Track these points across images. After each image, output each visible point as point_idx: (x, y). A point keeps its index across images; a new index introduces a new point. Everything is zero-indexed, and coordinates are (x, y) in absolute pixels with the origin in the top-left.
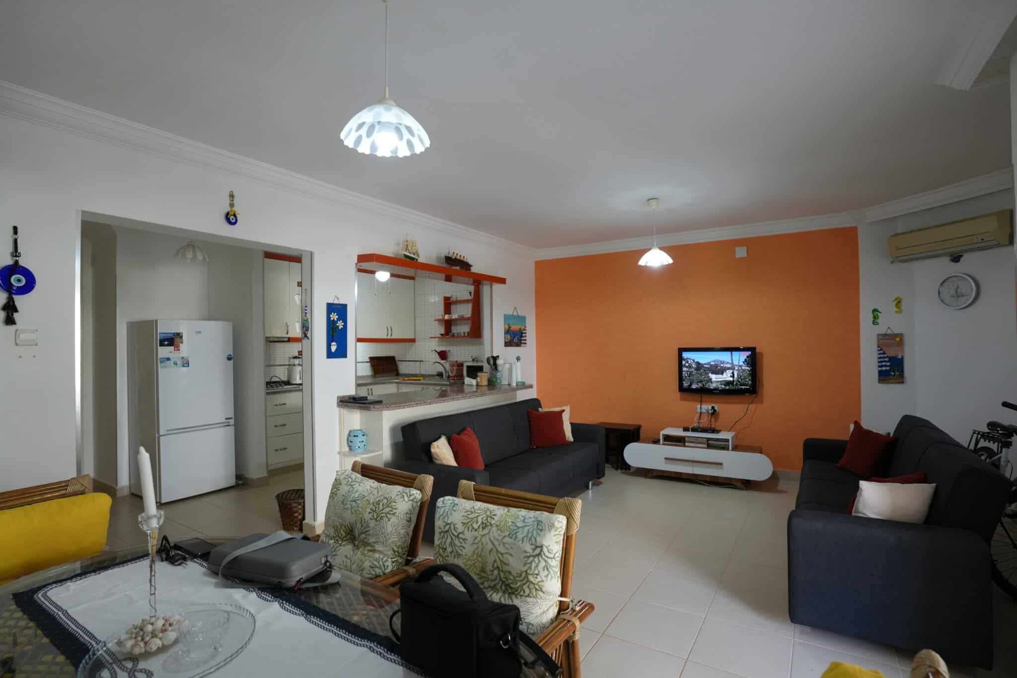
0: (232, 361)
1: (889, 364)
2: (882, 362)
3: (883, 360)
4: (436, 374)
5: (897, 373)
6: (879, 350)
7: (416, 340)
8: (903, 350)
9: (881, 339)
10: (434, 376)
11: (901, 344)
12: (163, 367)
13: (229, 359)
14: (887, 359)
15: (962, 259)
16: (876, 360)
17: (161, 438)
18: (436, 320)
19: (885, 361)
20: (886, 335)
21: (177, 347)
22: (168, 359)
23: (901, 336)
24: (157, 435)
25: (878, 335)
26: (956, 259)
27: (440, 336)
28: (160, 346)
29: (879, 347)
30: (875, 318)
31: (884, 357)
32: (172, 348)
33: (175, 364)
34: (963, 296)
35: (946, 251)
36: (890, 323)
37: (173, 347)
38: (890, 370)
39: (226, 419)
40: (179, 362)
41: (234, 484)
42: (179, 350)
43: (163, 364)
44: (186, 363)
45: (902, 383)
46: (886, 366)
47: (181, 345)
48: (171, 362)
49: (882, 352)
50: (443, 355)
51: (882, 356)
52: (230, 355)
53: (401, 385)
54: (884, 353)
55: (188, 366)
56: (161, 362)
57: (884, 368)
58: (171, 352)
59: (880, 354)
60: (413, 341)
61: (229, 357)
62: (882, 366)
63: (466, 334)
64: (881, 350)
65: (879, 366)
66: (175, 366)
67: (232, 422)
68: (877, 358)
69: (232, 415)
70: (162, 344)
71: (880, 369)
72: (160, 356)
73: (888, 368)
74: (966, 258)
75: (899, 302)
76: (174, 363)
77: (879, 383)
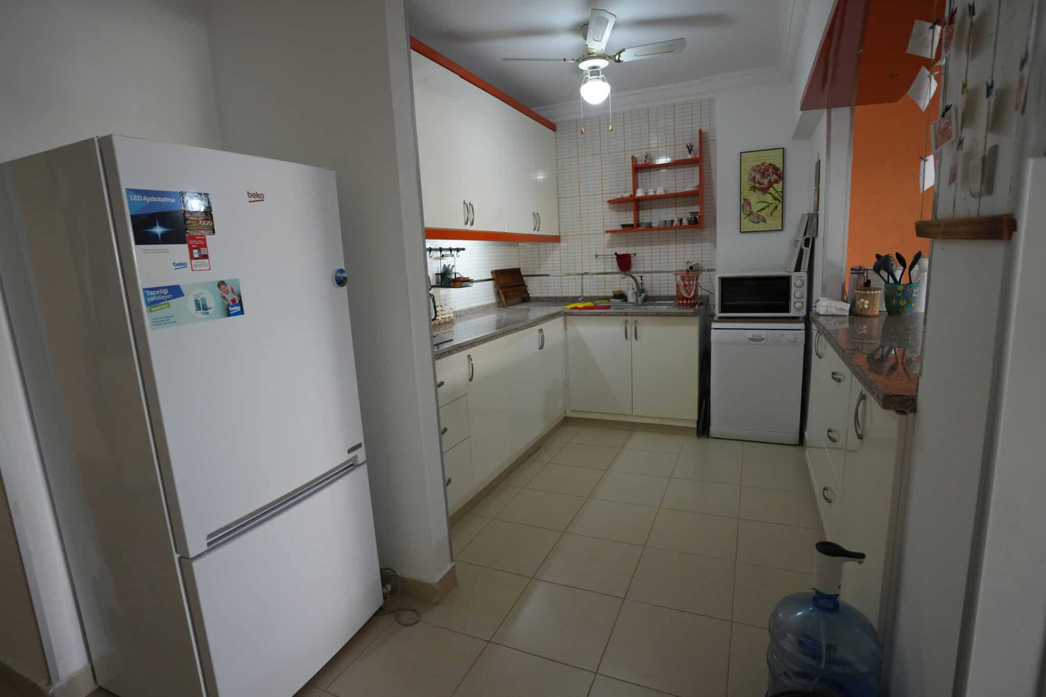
0: (345, 288)
4: (611, 294)
7: (561, 238)
10: (607, 298)
12: (157, 323)
13: (341, 282)
17: (195, 565)
18: (608, 202)
21: (199, 248)
22: (175, 292)
24: (176, 556)
27: (621, 228)
28: (137, 243)
32: (180, 251)
33: (201, 306)
37: (184, 248)
39: (350, 451)
40: (213, 302)
41: (380, 602)
42: (206, 257)
43: (160, 312)
44: (233, 301)
47: (209, 238)
48: (187, 303)
50: (624, 263)
52: (341, 271)
53: (568, 317)
55: (242, 312)
56: (150, 304)
58: (182, 265)
60: (556, 239)
61: (339, 275)
63: (685, 222)
66: (200, 314)
67: (361, 454)
69: (360, 439)
70: (144, 238)
72: (143, 282)
76: (198, 307)
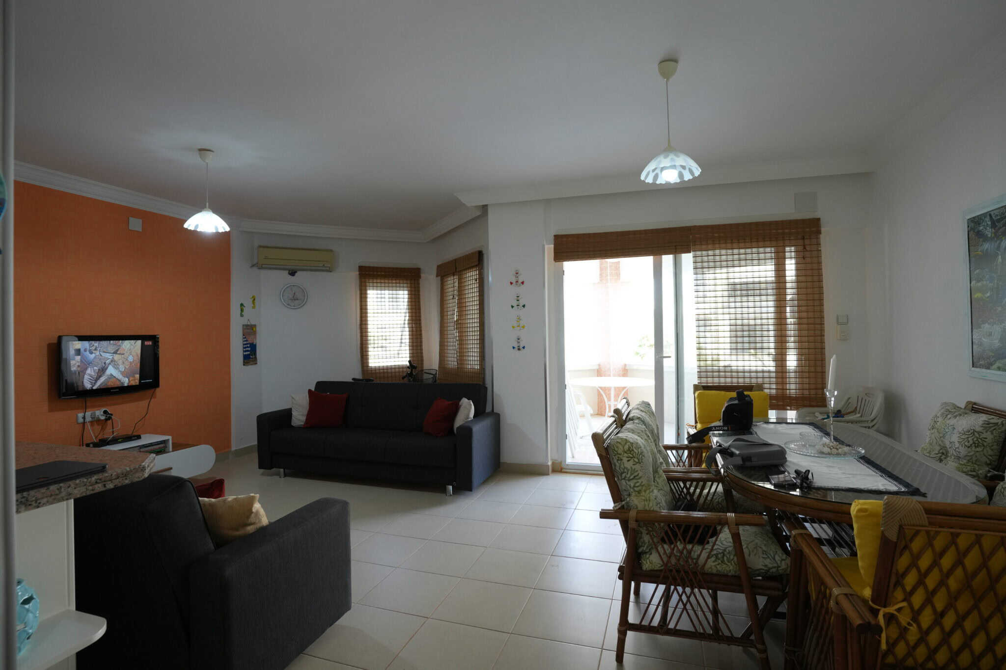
1: (249, 349)
2: (245, 348)
3: (246, 346)
5: (254, 357)
6: (244, 338)
8: (255, 338)
9: (245, 329)
11: (255, 333)
14: (248, 345)
15: (296, 274)
16: (241, 347)
19: (248, 347)
20: (247, 326)
23: (255, 326)
25: (243, 325)
26: (293, 273)
29: (244, 335)
30: (242, 310)
31: (247, 344)
34: (297, 299)
35: (287, 267)
36: (250, 316)
38: (250, 354)
45: (256, 363)
46: (248, 351)
49: (245, 339)
51: (246, 342)
54: (247, 341)
57: (247, 353)
59: (245, 341)
62: (246, 351)
64: (245, 338)
65: (244, 351)
68: (242, 345)
71: (245, 353)
73: (249, 353)
74: (298, 274)
75: (254, 300)
77: (244, 365)
